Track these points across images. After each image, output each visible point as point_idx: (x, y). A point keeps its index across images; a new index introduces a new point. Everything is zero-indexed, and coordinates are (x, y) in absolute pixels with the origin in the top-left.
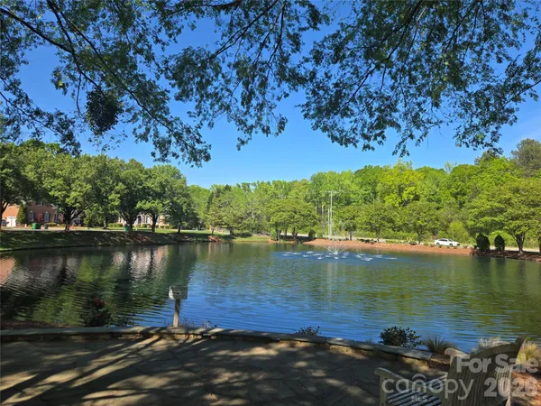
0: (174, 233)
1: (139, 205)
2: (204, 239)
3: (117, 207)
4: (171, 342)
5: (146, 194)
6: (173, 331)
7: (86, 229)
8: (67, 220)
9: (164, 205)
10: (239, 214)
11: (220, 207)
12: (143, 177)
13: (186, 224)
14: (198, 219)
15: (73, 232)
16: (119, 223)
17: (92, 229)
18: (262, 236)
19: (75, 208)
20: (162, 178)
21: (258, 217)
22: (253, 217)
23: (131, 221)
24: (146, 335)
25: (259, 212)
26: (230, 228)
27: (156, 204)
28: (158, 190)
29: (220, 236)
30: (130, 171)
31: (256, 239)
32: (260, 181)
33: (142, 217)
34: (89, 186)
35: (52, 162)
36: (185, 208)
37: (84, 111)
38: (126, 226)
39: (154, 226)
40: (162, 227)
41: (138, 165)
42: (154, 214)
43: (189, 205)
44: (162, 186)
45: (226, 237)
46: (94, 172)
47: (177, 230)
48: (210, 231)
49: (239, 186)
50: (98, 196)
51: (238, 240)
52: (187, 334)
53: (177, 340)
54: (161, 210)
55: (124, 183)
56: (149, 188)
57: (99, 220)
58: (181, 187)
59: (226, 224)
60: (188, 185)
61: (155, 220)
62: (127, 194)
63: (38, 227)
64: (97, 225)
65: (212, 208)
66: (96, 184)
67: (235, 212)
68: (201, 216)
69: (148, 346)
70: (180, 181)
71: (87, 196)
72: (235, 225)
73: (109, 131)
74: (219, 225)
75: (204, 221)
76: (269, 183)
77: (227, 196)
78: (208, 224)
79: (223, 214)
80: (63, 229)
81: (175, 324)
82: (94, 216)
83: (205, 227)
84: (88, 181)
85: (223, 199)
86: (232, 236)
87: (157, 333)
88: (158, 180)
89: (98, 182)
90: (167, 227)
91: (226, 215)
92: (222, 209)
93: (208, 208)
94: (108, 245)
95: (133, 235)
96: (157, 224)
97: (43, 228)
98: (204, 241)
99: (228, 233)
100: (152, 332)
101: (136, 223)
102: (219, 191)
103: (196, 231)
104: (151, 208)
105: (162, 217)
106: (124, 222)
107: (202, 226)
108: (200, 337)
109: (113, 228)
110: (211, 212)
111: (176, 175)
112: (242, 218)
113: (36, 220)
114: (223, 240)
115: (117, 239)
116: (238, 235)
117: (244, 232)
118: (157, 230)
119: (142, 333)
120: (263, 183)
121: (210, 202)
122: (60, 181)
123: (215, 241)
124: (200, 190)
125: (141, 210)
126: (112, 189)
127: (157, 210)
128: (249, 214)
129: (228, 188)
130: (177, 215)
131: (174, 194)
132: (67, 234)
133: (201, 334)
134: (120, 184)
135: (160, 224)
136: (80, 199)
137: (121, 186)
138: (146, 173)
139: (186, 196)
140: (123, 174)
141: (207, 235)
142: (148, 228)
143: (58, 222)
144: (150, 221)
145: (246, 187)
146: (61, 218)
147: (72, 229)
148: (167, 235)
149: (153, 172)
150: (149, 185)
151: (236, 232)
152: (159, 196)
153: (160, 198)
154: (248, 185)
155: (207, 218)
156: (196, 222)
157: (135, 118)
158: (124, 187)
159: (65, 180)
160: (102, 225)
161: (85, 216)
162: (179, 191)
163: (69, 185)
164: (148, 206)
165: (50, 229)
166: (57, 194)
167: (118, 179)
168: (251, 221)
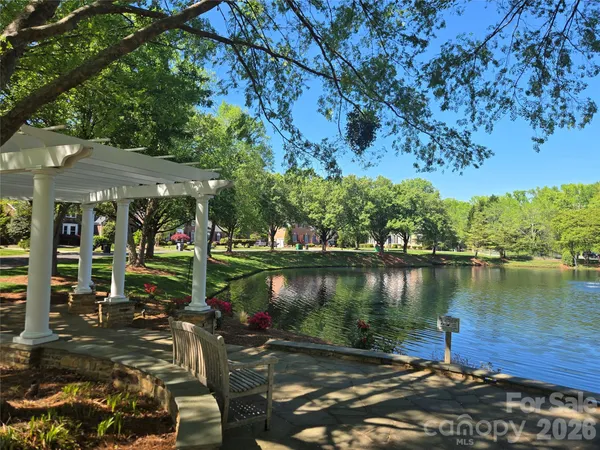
0: (428, 255)
1: (389, 224)
2: (466, 262)
3: (367, 227)
4: (446, 380)
5: (396, 212)
6: (447, 367)
7: (339, 249)
8: (324, 241)
9: (415, 223)
10: (512, 231)
11: (485, 223)
12: (392, 194)
13: (442, 245)
14: (456, 239)
15: (329, 252)
16: (369, 243)
17: (344, 250)
18: (548, 260)
19: (329, 229)
20: (412, 193)
21: (540, 234)
22: (534, 234)
23: (381, 241)
24: (416, 366)
25: (542, 228)
26: (499, 249)
27: (407, 223)
28: (409, 207)
29: (487, 259)
30: (379, 188)
31: (538, 263)
32: (542, 188)
33: (392, 237)
34: (341, 207)
35: (310, 187)
36: (439, 226)
37: (345, 132)
38: (377, 246)
39: (405, 247)
40: (415, 248)
41: (386, 182)
42: (404, 233)
43: (445, 222)
44: (413, 202)
45: (494, 260)
46: (345, 193)
47: (431, 252)
48: (473, 253)
49: (510, 196)
50: (349, 216)
51: (512, 265)
52: (464, 373)
53: (453, 380)
54: (413, 228)
55: (373, 202)
56: (399, 206)
57: (351, 240)
58: (435, 202)
59: (493, 244)
60: (442, 199)
61: (406, 241)
62: (377, 213)
63: (300, 248)
64: (349, 245)
65: (475, 225)
66: (347, 205)
67: (506, 229)
68: (460, 234)
69: (420, 379)
70: (432, 195)
71: (339, 217)
72: (507, 245)
73: (368, 149)
74: (485, 245)
75: (464, 241)
76: (555, 189)
77: (493, 209)
78: (469, 244)
79: (488, 232)
80: (321, 249)
81: (447, 360)
82: (346, 237)
83: (466, 247)
84: (340, 202)
85: (488, 212)
86: (504, 259)
87: (429, 367)
88: (408, 196)
89: (349, 202)
90: (420, 248)
91: (495, 233)
92: (488, 226)
93: (469, 225)
94: (361, 266)
95: (384, 255)
96: (408, 244)
97: (304, 249)
98: (465, 265)
99: (497, 255)
100: (423, 364)
101: (386, 244)
102: (482, 204)
103: (455, 252)
104: (401, 227)
105: (413, 237)
106: (375, 243)
107: (462, 247)
108: (480, 380)
109: (364, 248)
110: (473, 229)
111: (428, 189)
112: (516, 237)
113: (298, 241)
114: (491, 264)
115: (369, 260)
116: (512, 258)
117: (521, 253)
118: (409, 251)
119: (412, 364)
120: (546, 189)
121: (471, 217)
122: (316, 204)
123: (480, 265)
124: (457, 204)
125: (392, 229)
126: (361, 209)
127: (408, 229)
128: (527, 231)
129: (494, 199)
130: (430, 234)
131: (426, 210)
132: (324, 254)
133: (482, 377)
134: (369, 203)
135: (412, 244)
136: (334, 221)
137: (370, 205)
138: (395, 189)
139: (441, 212)
140: (372, 193)
141: (469, 258)
142: (399, 248)
143: (316, 243)
144: (401, 242)
145: (520, 196)
146: (318, 239)
147: (328, 249)
148: (420, 257)
149: (402, 188)
150: (399, 202)
151: (508, 254)
152: (409, 213)
153: (410, 216)
154: (523, 193)
155: (467, 237)
156: (454, 243)
157: (394, 131)
158: (373, 206)
159: (320, 203)
160: (353, 246)
161: (338, 237)
162: (432, 206)
163: (324, 207)
164: (398, 225)
165: (310, 249)
166: (314, 216)
167: (367, 198)
168: (530, 240)
